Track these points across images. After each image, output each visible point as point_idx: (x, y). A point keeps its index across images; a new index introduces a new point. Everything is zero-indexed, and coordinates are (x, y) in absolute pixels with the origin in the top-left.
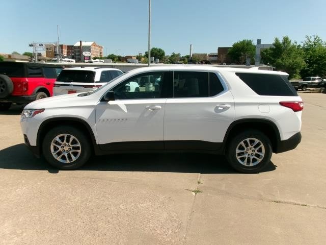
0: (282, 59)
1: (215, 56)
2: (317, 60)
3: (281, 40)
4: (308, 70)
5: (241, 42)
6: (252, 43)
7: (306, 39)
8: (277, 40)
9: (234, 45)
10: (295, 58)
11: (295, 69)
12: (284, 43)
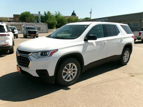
0: (49, 20)
1: (12, 19)
2: (60, 21)
3: (47, 13)
4: (58, 25)
5: (25, 12)
6: (30, 13)
7: (55, 13)
8: (45, 12)
9: (22, 14)
10: (53, 20)
11: (54, 24)
12: (48, 14)
